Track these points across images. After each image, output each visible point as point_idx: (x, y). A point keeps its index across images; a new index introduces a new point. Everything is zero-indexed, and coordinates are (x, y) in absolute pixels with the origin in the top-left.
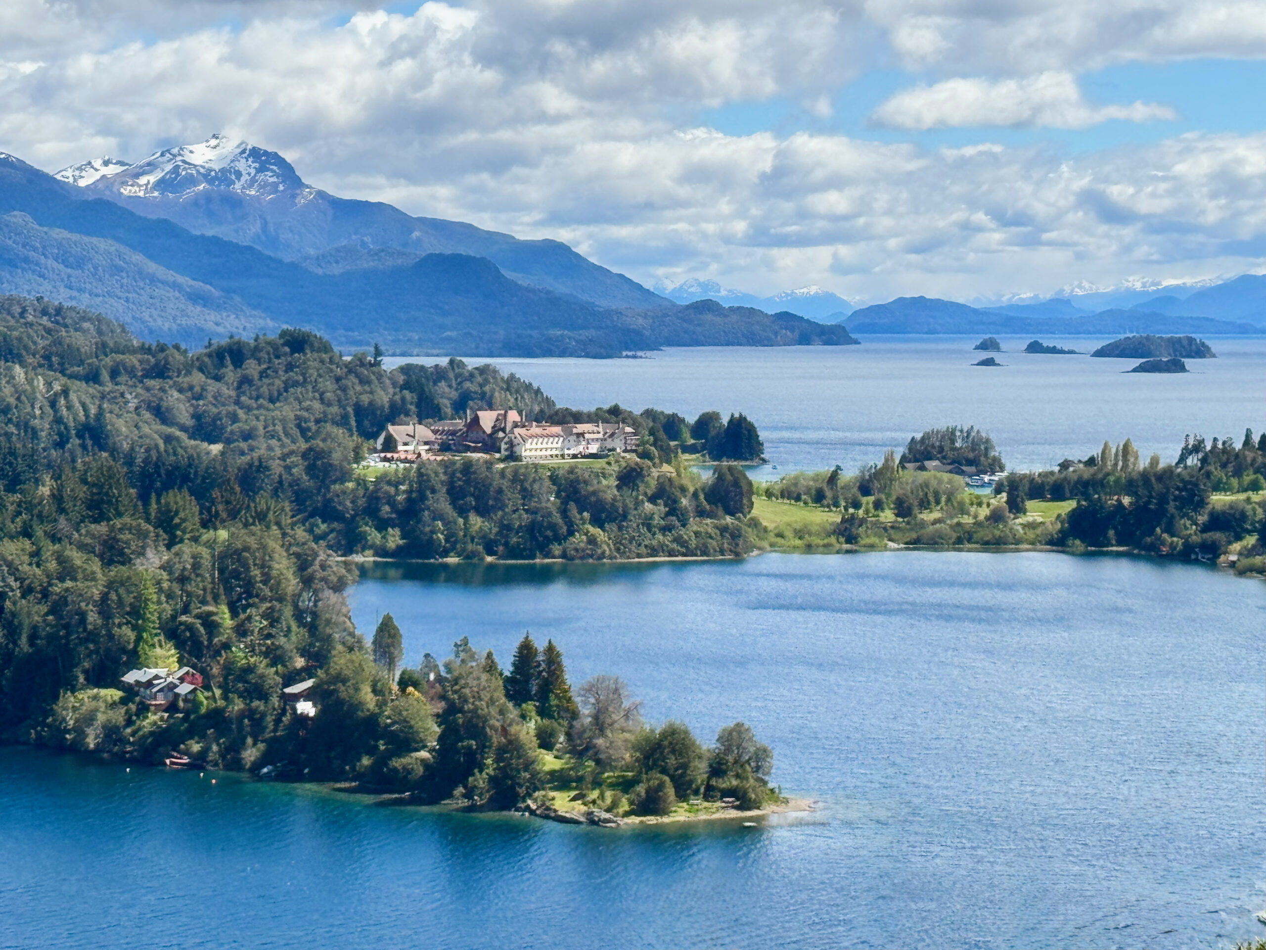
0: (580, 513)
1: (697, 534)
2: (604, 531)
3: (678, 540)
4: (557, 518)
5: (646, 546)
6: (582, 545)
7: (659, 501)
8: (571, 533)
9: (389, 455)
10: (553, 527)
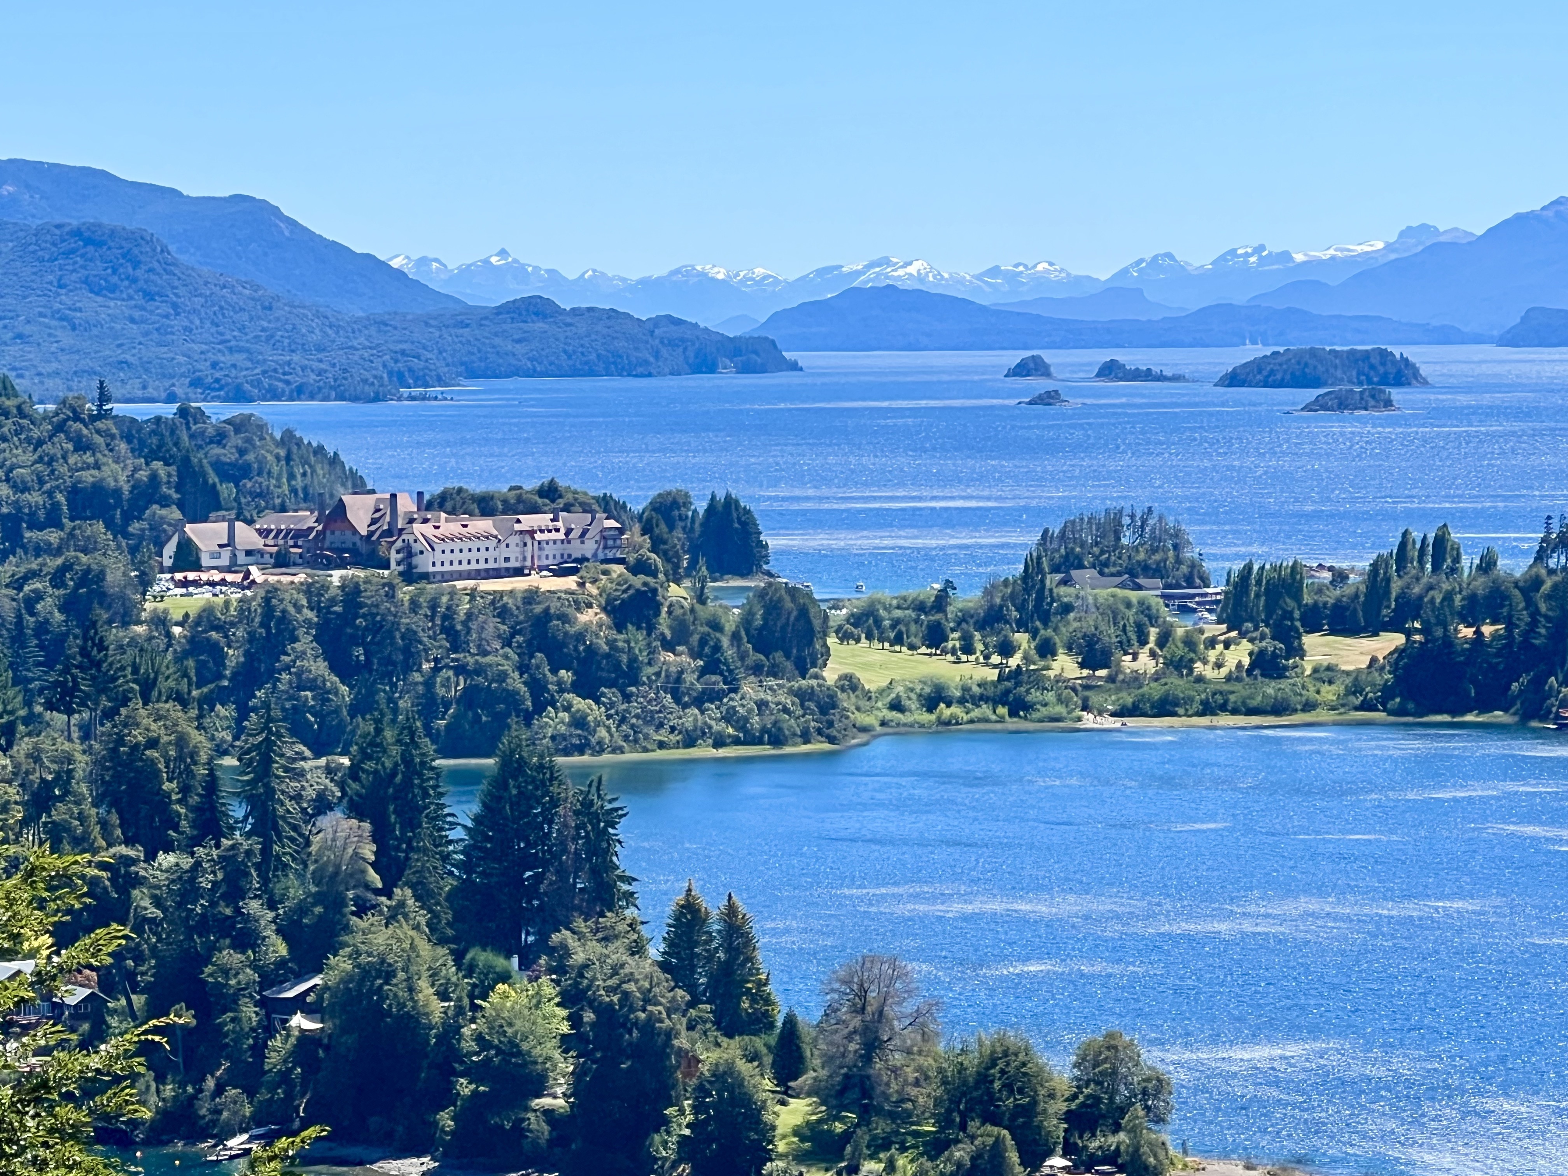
0: (554, 671)
1: (762, 705)
2: (597, 702)
3: (729, 717)
4: (516, 682)
5: (673, 729)
6: (563, 729)
7: (680, 648)
8: (540, 708)
9: (192, 576)
10: (512, 697)
